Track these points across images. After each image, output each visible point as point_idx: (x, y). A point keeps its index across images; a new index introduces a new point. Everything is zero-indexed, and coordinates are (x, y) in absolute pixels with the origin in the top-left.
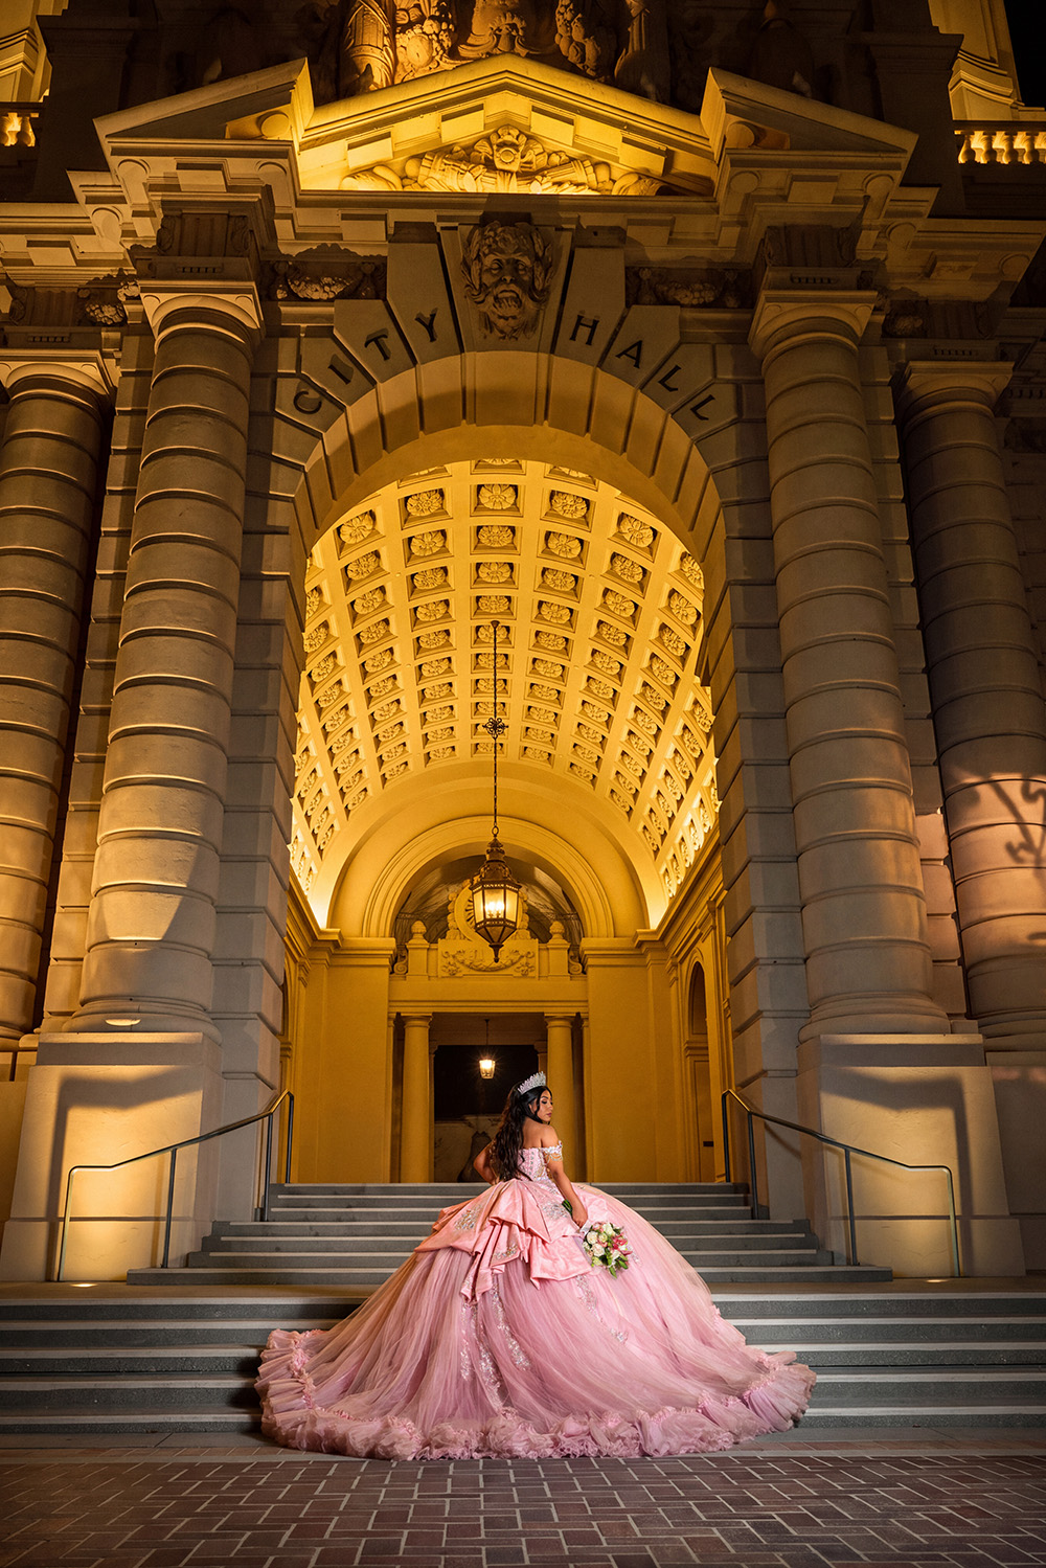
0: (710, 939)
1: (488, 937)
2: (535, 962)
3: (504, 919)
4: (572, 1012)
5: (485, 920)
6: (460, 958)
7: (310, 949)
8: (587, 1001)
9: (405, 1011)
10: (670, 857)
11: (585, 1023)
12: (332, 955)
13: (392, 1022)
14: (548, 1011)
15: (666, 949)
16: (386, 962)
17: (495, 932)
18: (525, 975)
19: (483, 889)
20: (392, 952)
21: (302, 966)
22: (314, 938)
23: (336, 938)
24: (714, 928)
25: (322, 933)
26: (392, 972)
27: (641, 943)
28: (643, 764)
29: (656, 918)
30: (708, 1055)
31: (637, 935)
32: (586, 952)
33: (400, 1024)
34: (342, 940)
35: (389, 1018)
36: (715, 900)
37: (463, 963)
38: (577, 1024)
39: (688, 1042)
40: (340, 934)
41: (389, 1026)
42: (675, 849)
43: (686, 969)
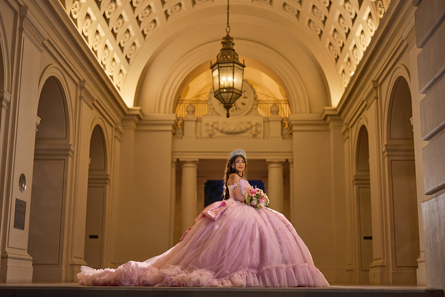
0: (373, 106)
1: (222, 101)
2: (261, 129)
3: (233, 88)
4: (283, 158)
5: (220, 89)
6: (215, 126)
7: (123, 120)
8: (292, 152)
9: (182, 158)
10: (346, 60)
11: (291, 165)
12: (137, 124)
13: (174, 165)
14: (268, 158)
15: (342, 121)
16: (170, 128)
17: (226, 96)
18: (255, 136)
19: (219, 67)
20: (173, 122)
21: (117, 129)
22: (124, 113)
23: (138, 112)
24: (376, 98)
25: (129, 109)
26: (174, 134)
27: (327, 116)
28: (325, 12)
29: (336, 100)
30: (369, 184)
31: (324, 110)
32: (292, 122)
33: (179, 165)
34: (143, 115)
35: (172, 162)
36: (378, 79)
37: (217, 129)
38: (286, 166)
39: (354, 176)
40: (141, 110)
41: (172, 166)
42: (350, 54)
43: (354, 133)
